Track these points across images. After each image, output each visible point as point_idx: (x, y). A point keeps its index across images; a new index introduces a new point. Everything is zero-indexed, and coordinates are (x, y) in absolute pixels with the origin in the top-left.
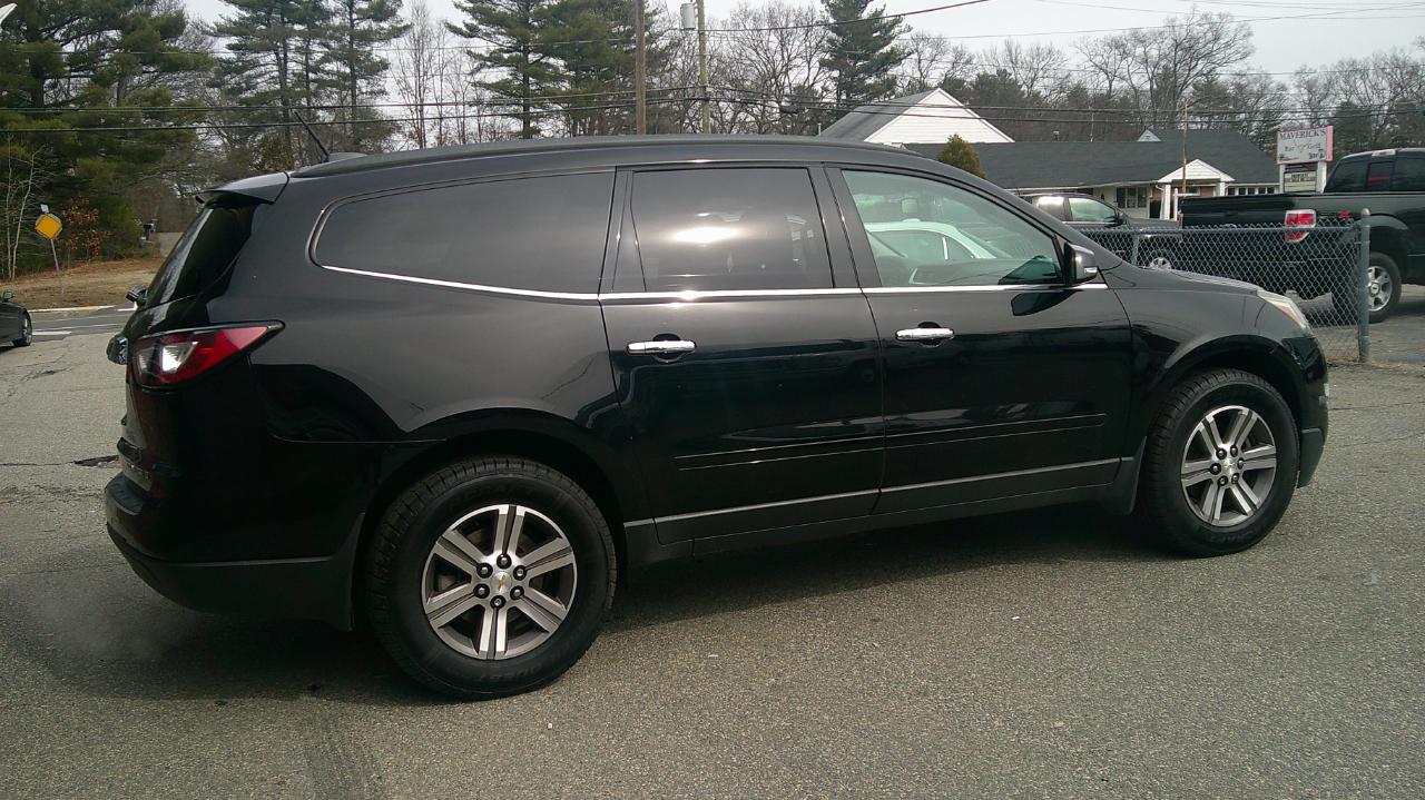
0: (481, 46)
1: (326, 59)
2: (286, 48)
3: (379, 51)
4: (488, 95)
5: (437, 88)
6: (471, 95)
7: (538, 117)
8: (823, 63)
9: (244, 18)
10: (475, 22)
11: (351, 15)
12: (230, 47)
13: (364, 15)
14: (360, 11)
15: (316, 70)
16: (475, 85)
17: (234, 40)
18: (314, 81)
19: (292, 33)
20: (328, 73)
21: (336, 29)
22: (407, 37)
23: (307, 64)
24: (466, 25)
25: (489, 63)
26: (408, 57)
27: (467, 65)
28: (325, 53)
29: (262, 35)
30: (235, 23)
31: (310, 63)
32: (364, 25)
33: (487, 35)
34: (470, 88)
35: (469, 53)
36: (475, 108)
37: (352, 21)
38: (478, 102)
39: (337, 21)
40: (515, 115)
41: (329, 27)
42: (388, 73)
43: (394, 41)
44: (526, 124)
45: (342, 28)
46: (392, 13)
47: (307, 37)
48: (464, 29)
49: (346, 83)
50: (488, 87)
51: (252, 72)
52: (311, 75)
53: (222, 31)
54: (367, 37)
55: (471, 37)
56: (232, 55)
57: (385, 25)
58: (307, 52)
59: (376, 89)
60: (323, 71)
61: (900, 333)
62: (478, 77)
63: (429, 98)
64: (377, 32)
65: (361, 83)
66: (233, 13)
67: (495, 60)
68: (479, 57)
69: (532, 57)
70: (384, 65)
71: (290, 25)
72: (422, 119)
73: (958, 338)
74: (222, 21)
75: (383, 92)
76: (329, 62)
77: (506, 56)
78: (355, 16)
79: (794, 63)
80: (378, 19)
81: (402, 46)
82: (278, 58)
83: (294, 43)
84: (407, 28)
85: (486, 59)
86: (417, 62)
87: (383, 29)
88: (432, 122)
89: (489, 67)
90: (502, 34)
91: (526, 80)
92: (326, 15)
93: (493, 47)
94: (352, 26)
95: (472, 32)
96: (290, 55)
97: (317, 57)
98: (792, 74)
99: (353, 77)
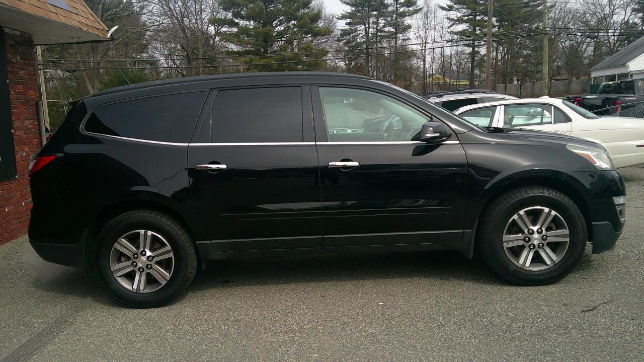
0: (454, 15)
1: (384, 26)
2: (369, 23)
3: (408, 21)
4: (456, 37)
5: (432, 35)
6: (448, 37)
7: (478, 46)
8: (634, 10)
9: (352, 11)
10: (452, 4)
11: (397, 5)
12: (347, 24)
13: (403, 5)
14: (401, 3)
15: (381, 31)
16: (450, 33)
17: (348, 21)
18: (379, 36)
19: (371, 16)
20: (386, 32)
21: (390, 12)
22: (420, 14)
23: (377, 29)
24: (448, 6)
25: (457, 22)
26: (421, 23)
27: (447, 23)
28: (384, 23)
29: (360, 18)
30: (349, 13)
31: (379, 28)
32: (402, 9)
33: (458, 9)
34: (447, 34)
35: (448, 18)
36: (450, 43)
37: (397, 8)
38: (451, 41)
39: (390, 9)
40: (468, 45)
41: (387, 12)
42: (411, 30)
43: (415, 15)
44: (473, 49)
45: (393, 12)
46: (415, 3)
47: (377, 17)
48: (447, 7)
49: (393, 36)
50: (456, 33)
51: (355, 34)
52: (379, 34)
53: (343, 17)
54: (403, 15)
55: (450, 11)
56: (347, 27)
57: (411, 9)
58: (377, 23)
59: (406, 38)
60: (384, 31)
61: (330, 164)
62: (452, 28)
63: (429, 40)
64: (407, 12)
65: (400, 36)
66: (349, 9)
67: (460, 21)
68: (452, 20)
69: (478, 18)
70: (409, 27)
71: (370, 12)
72: (425, 50)
73: (361, 167)
74: (344, 13)
75: (409, 39)
76: (386, 27)
77: (466, 18)
78: (398, 6)
79: (617, 11)
80: (409, 7)
81: (418, 17)
82: (366, 27)
83: (371, 20)
84: (421, 9)
85: (456, 21)
86: (425, 24)
87: (410, 10)
88: (429, 50)
89: (457, 24)
90: (464, 8)
91: (474, 29)
92: (387, 6)
93: (459, 15)
94: (397, 10)
95: (450, 8)
96: (371, 25)
97: (382, 25)
98: (615, 17)
99: (396, 33)
